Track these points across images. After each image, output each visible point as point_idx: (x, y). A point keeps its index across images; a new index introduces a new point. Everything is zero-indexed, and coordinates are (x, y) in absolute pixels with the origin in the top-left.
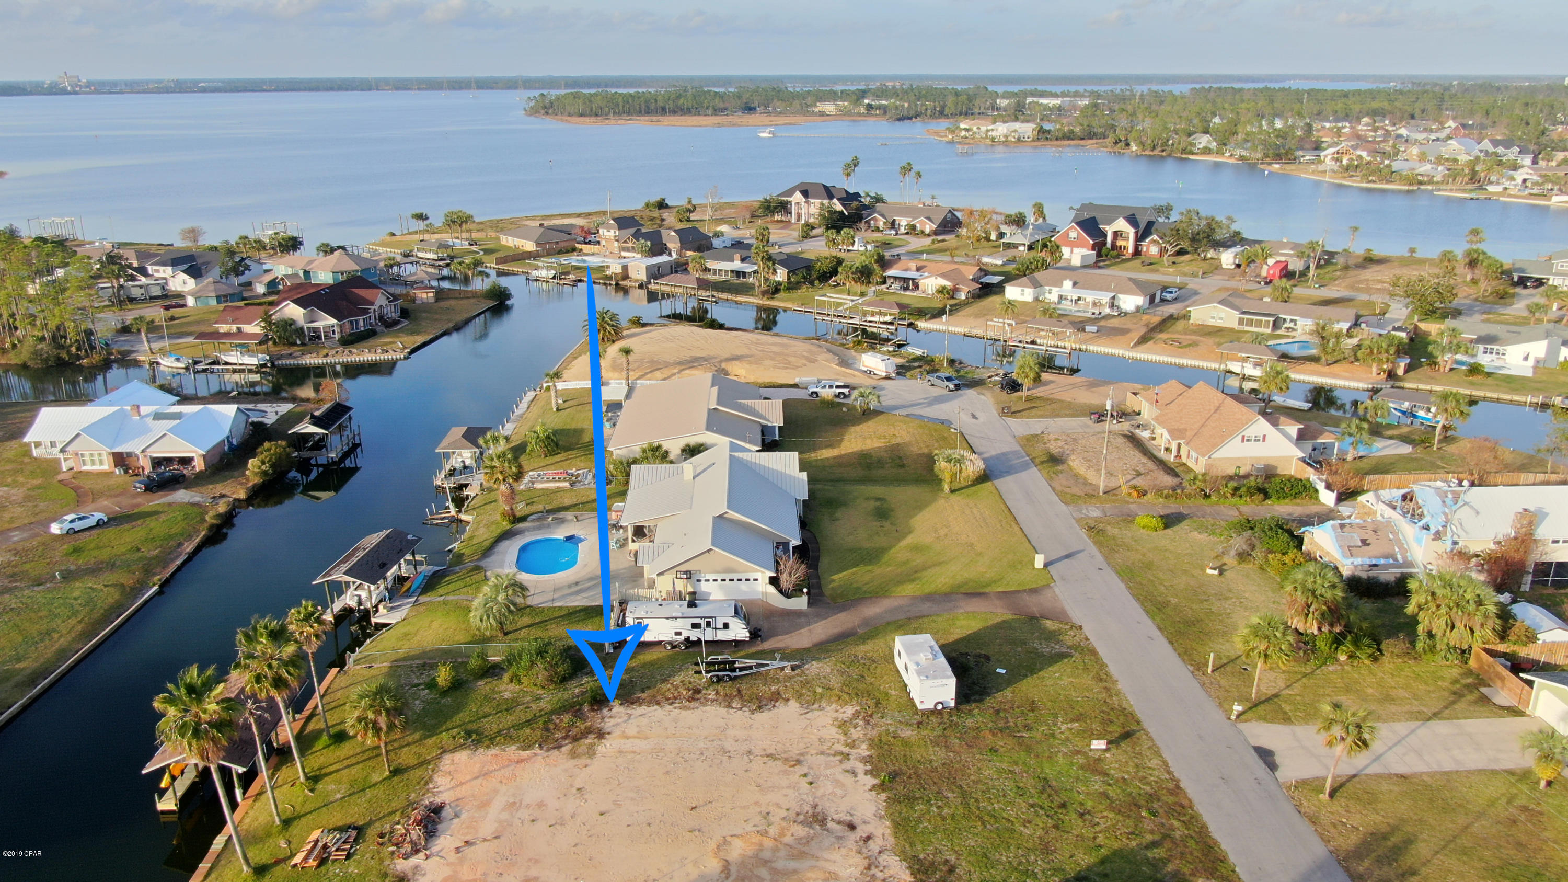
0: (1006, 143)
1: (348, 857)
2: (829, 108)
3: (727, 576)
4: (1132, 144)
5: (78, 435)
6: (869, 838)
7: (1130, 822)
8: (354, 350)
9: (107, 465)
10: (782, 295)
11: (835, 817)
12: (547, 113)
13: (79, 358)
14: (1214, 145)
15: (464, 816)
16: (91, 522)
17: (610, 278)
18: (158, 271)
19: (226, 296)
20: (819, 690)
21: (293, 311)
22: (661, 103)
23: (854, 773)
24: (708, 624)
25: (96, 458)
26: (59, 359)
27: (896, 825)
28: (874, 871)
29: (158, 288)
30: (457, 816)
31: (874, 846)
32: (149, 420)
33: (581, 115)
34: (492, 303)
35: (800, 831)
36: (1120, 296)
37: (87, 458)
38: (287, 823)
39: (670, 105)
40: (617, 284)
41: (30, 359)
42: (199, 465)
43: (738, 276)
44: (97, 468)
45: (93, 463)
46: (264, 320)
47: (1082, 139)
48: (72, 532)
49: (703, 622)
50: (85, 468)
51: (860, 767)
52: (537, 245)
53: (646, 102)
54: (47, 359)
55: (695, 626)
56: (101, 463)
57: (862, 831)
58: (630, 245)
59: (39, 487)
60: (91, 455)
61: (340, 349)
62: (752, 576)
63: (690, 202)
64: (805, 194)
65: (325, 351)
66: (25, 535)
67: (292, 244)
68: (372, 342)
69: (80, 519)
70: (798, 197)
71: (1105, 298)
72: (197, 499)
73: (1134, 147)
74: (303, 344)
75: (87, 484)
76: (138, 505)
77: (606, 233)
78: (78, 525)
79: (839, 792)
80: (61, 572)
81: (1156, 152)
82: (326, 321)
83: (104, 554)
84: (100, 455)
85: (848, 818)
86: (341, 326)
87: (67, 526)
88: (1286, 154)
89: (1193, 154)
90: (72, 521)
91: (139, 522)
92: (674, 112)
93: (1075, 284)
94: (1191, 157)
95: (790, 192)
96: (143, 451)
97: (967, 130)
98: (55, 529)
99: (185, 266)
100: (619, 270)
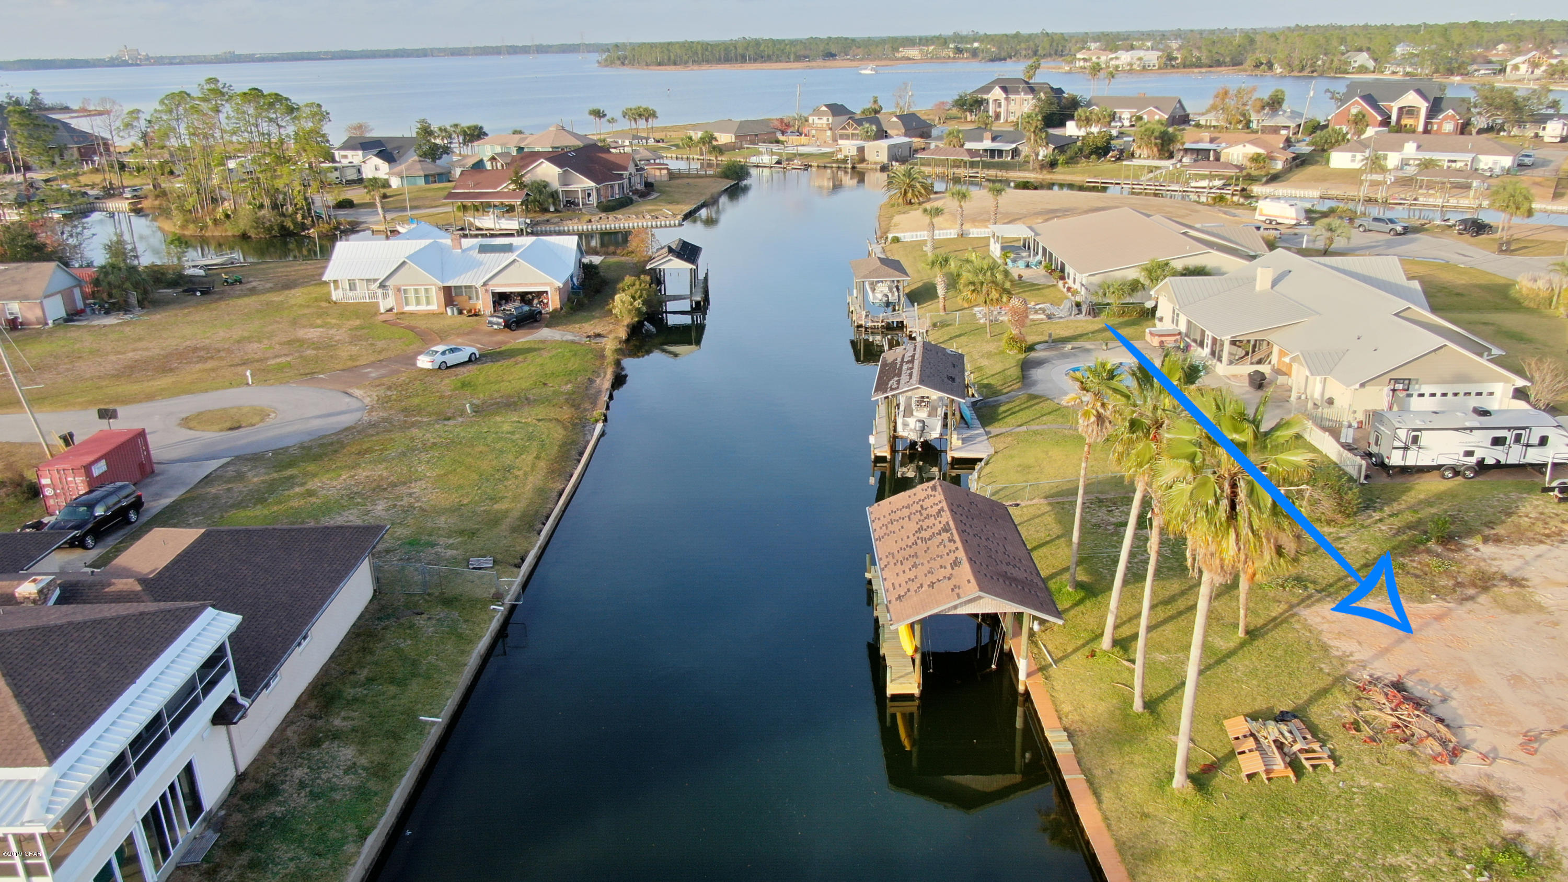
0: (1131, 71)
2: (913, 53)
4: (1276, 66)
5: (404, 263)
8: (620, 216)
9: (435, 304)
12: (623, 64)
13: (304, 227)
14: (1371, 64)
16: (463, 356)
17: (845, 161)
18: (345, 157)
19: (433, 175)
21: (548, 172)
24: (1518, 439)
25: (422, 294)
26: (283, 227)
29: (354, 171)
32: (475, 253)
34: (728, 183)
36: (1480, 157)
37: (412, 295)
40: (853, 168)
41: (252, 227)
42: (553, 302)
44: (423, 308)
45: (418, 303)
46: (514, 182)
48: (444, 367)
49: (1509, 436)
50: (407, 309)
52: (736, 137)
55: (1497, 441)
56: (428, 303)
58: (850, 131)
59: (361, 327)
60: (416, 291)
61: (603, 215)
62: (1485, 388)
64: (1005, 89)
65: (587, 218)
66: (383, 371)
67: (475, 134)
68: (631, 209)
69: (452, 351)
71: (1468, 157)
72: (570, 337)
73: (1278, 69)
74: (557, 211)
75: (422, 324)
76: (505, 343)
78: (451, 359)
80: (472, 405)
81: (1305, 73)
82: (582, 183)
83: (507, 388)
84: (427, 290)
86: (598, 190)
87: (439, 359)
88: (1459, 68)
89: (1348, 73)
90: (444, 353)
91: (520, 358)
93: (1419, 147)
94: (1347, 76)
95: (988, 89)
96: (485, 284)
97: (1085, 60)
98: (424, 362)
99: (376, 151)
100: (854, 152)
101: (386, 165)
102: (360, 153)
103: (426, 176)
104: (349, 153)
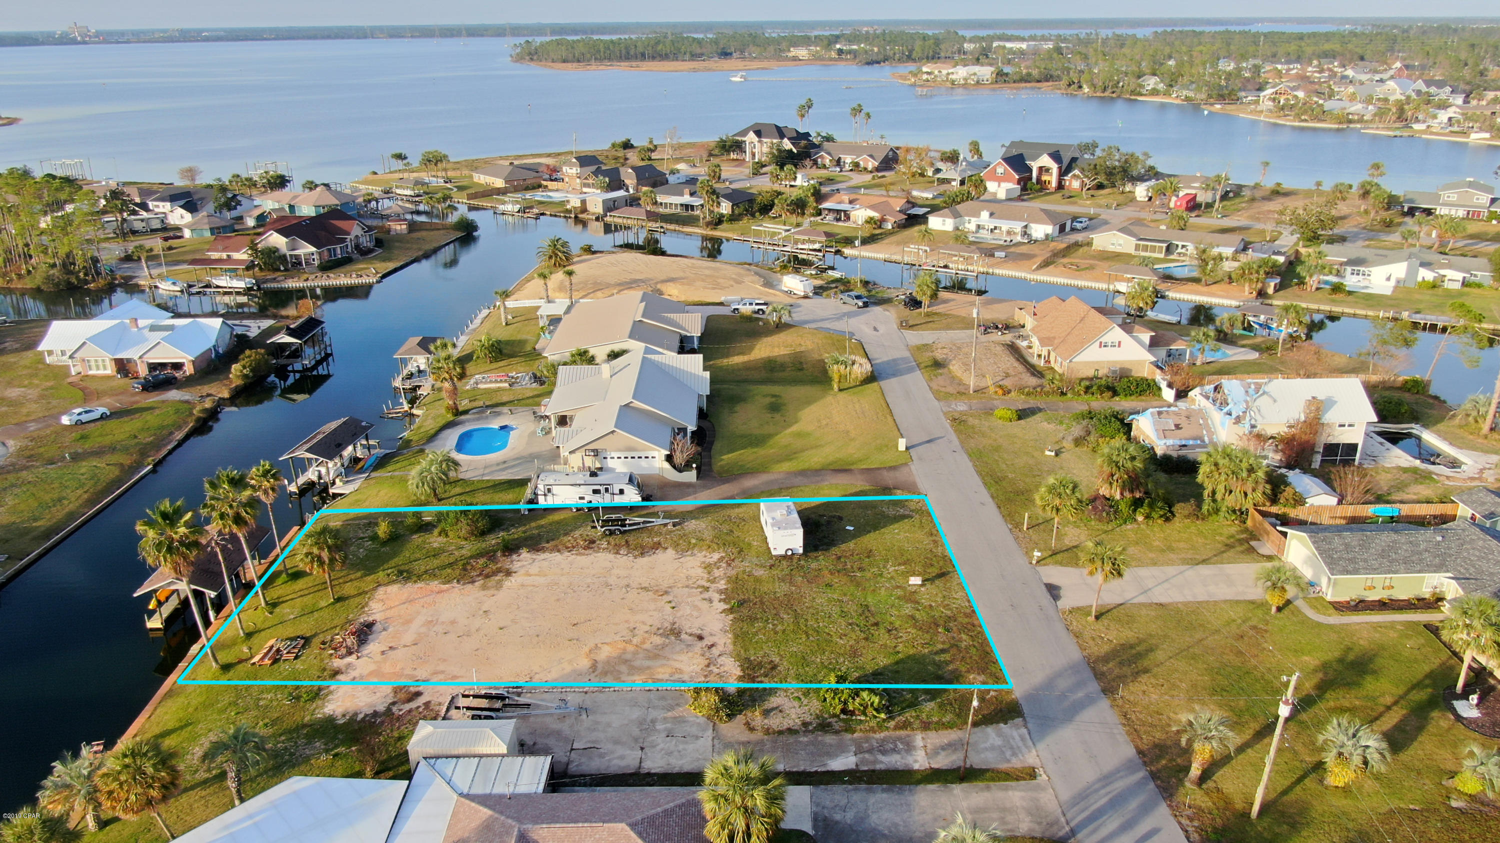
0: (965, 86)
1: (296, 658)
2: (802, 53)
3: (629, 454)
4: (1085, 86)
5: (84, 343)
6: (712, 646)
7: (927, 636)
8: (332, 275)
9: (110, 370)
10: (725, 225)
11: (689, 631)
12: (532, 59)
13: (87, 282)
14: (1161, 86)
15: (391, 630)
16: (96, 415)
17: (569, 211)
18: (158, 206)
19: (218, 228)
20: (693, 541)
21: (276, 240)
22: (640, 49)
23: (711, 601)
24: (607, 490)
25: (100, 363)
26: (69, 283)
27: (736, 636)
28: (712, 668)
29: (158, 221)
30: (384, 629)
31: (715, 651)
32: (146, 332)
33: (564, 61)
34: (460, 234)
35: (658, 640)
36: (1032, 225)
37: (93, 364)
38: (249, 635)
39: (650, 51)
40: (576, 217)
41: (44, 283)
42: (189, 369)
43: (687, 210)
44: (101, 372)
45: (98, 368)
46: (251, 248)
47: (1038, 81)
48: (79, 423)
49: (602, 489)
50: (91, 373)
51: (716, 597)
52: (506, 182)
53: (626, 48)
54: (57, 285)
55: (596, 492)
56: (105, 368)
57: (707, 641)
58: (591, 181)
59: (52, 388)
60: (96, 361)
61: (319, 274)
62: (650, 454)
63: (651, 142)
64: (758, 133)
65: (306, 276)
66: (40, 426)
67: (280, 182)
68: (348, 268)
69: (86, 412)
70: (751, 137)
71: (1018, 227)
72: (187, 397)
73: (1086, 89)
74: (286, 270)
75: (93, 386)
76: (137, 402)
77: (569, 171)
78: (85, 418)
79: (695, 613)
80: (70, 454)
81: (1107, 94)
82: (306, 249)
83: (107, 440)
84: (103, 361)
85: (699, 632)
86: (320, 254)
87: (75, 418)
88: (1229, 94)
89: (1142, 95)
90: (79, 414)
91: (137, 415)
92: (653, 58)
93: (991, 215)
94: (1140, 98)
95: (744, 133)
96: (140, 357)
97: (928, 73)
98: (65, 420)
99: (182, 202)
100: (578, 204)
101: (189, 215)
102: (168, 204)
103: (212, 229)
104: (161, 204)
